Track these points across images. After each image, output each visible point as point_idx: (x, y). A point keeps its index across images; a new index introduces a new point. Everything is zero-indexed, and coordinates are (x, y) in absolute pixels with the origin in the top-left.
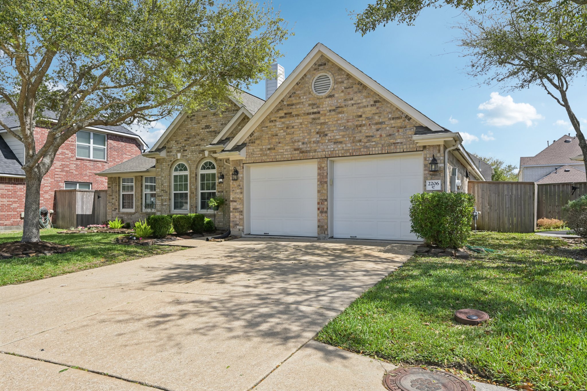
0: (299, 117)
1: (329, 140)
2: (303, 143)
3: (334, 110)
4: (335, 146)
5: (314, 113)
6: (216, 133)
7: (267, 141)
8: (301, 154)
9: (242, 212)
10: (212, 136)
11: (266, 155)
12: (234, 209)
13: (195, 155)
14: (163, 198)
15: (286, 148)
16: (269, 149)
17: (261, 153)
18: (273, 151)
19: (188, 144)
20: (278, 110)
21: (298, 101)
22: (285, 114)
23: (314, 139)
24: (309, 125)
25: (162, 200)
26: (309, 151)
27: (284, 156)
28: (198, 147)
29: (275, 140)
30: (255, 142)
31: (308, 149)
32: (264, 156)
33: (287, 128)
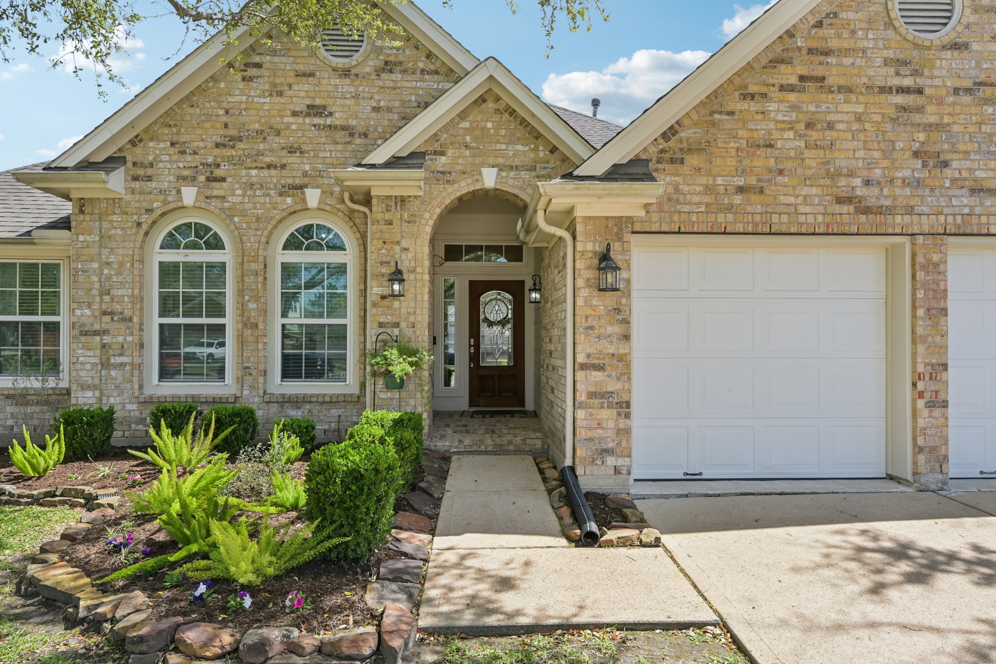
0: (853, 98)
1: (953, 181)
2: (867, 183)
3: (968, 91)
4: (974, 200)
5: (901, 90)
6: (352, 135)
7: (732, 162)
8: (863, 218)
9: (628, 405)
10: (337, 143)
11: (730, 208)
12: (591, 395)
13: (262, 200)
14: (107, 339)
15: (805, 191)
16: (741, 190)
17: (707, 199)
18: (754, 198)
19: (230, 159)
20: (777, 61)
21: (846, 45)
22: (802, 78)
23: (907, 173)
24: (888, 127)
25: (104, 346)
26: (889, 211)
27: (802, 219)
28: (273, 172)
29: (762, 161)
30: (682, 161)
31: (887, 203)
32: (720, 210)
33: (809, 125)
